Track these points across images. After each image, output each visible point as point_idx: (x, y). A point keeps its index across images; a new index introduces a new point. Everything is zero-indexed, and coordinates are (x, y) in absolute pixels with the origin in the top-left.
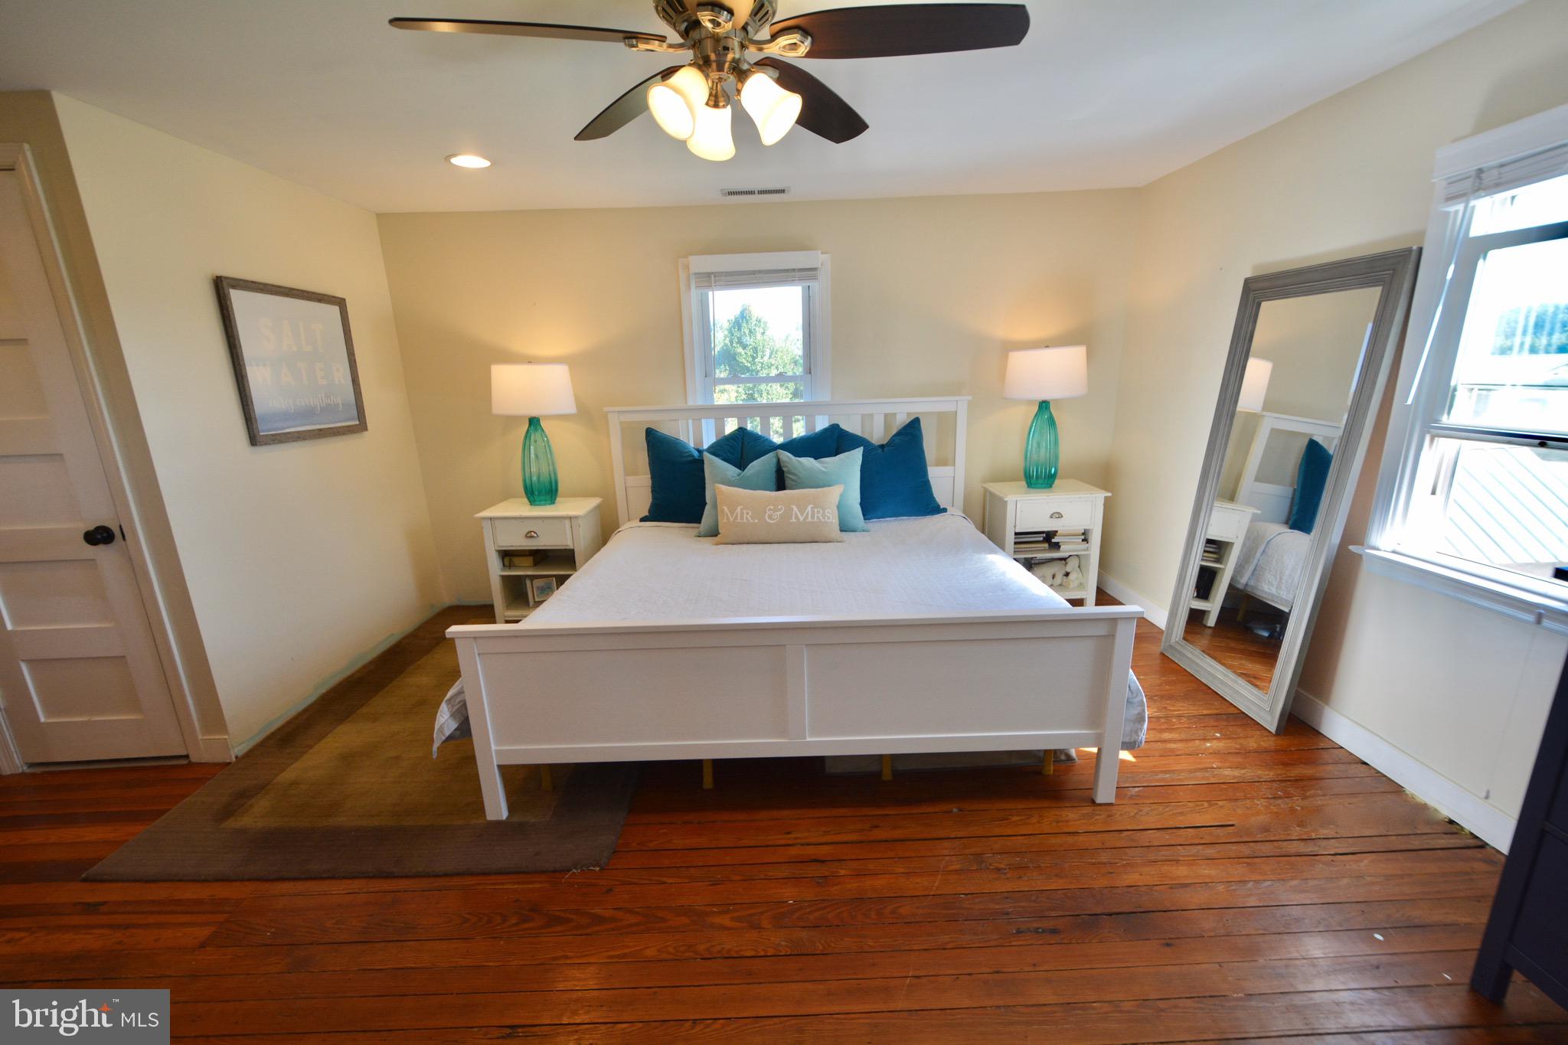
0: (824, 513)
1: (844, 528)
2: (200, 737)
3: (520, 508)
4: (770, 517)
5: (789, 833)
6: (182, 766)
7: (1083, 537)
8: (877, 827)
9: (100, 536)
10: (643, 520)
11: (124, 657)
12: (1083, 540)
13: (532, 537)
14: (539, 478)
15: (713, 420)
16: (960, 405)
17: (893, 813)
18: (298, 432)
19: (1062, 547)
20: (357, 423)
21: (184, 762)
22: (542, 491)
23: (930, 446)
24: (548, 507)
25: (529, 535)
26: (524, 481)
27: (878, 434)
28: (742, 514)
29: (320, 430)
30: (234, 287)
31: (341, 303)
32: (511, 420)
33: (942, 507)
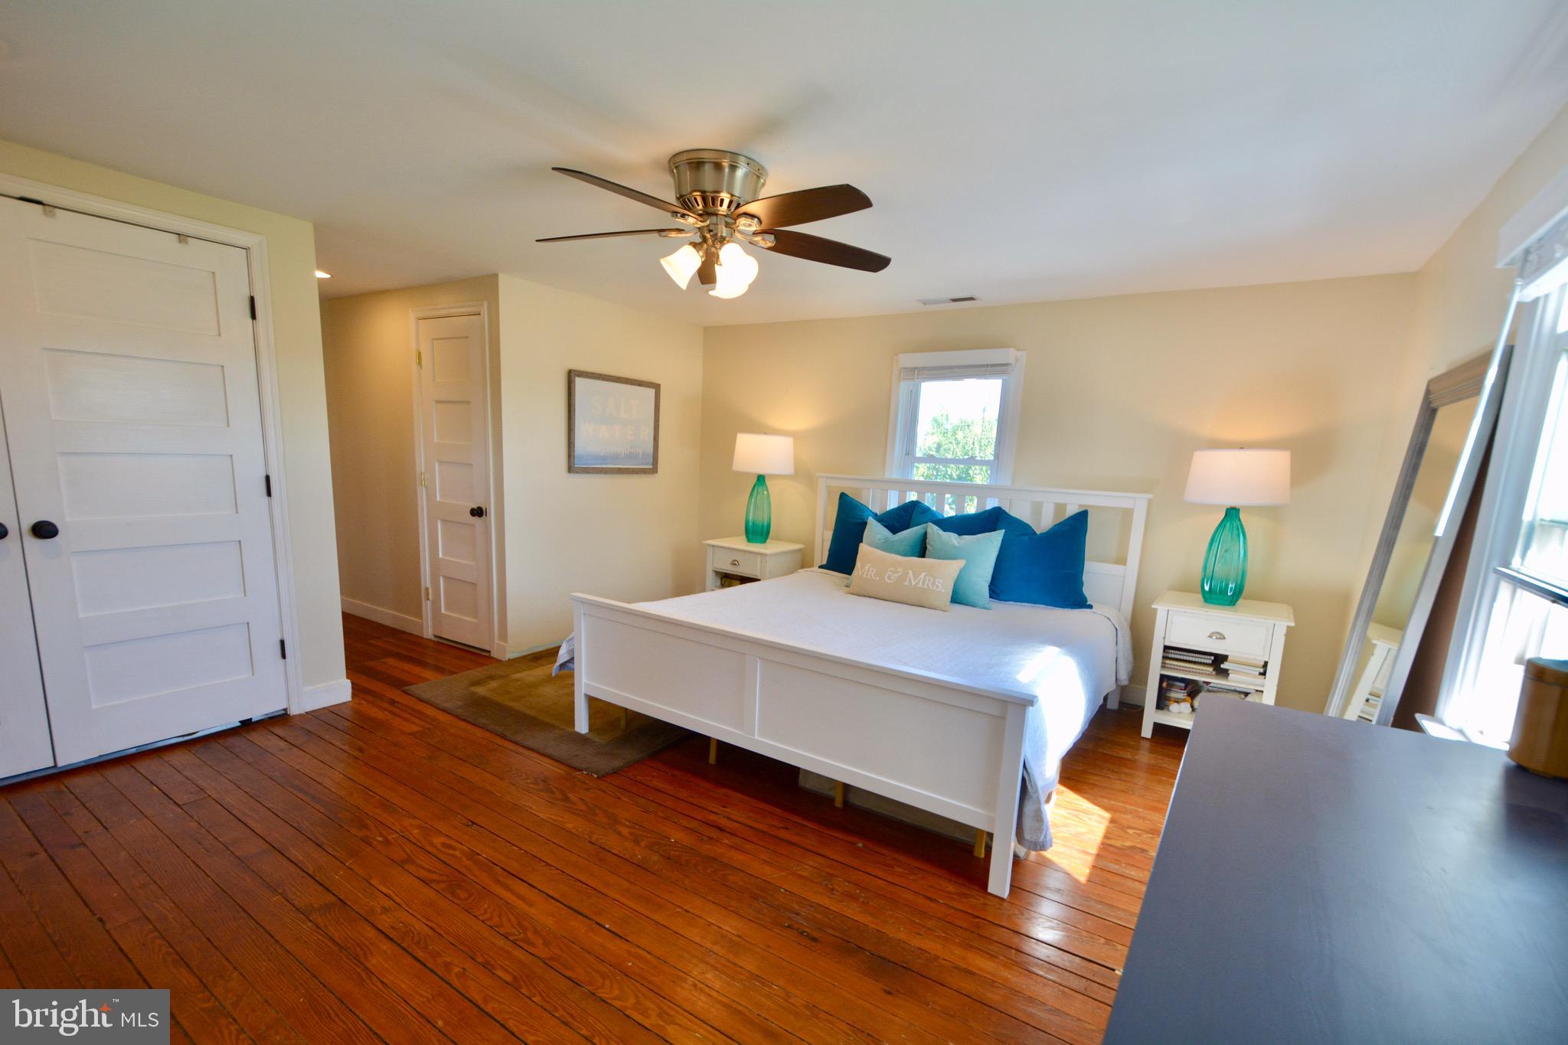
0: (934, 581)
1: (956, 599)
2: (496, 641)
3: (740, 543)
4: (889, 578)
5: (725, 807)
6: (486, 657)
7: (1262, 670)
8: (787, 829)
9: (478, 512)
10: (821, 567)
11: (476, 584)
12: (1261, 674)
13: (735, 564)
14: (753, 523)
15: (897, 492)
16: (1138, 504)
17: (812, 827)
18: (603, 468)
19: (1230, 675)
20: (651, 467)
21: (488, 655)
22: (758, 532)
23: (1094, 541)
24: (759, 545)
25: (734, 563)
26: (747, 523)
27: (1044, 522)
28: (868, 571)
29: (619, 469)
30: (579, 376)
31: (657, 387)
32: (744, 475)
33: (1088, 603)
